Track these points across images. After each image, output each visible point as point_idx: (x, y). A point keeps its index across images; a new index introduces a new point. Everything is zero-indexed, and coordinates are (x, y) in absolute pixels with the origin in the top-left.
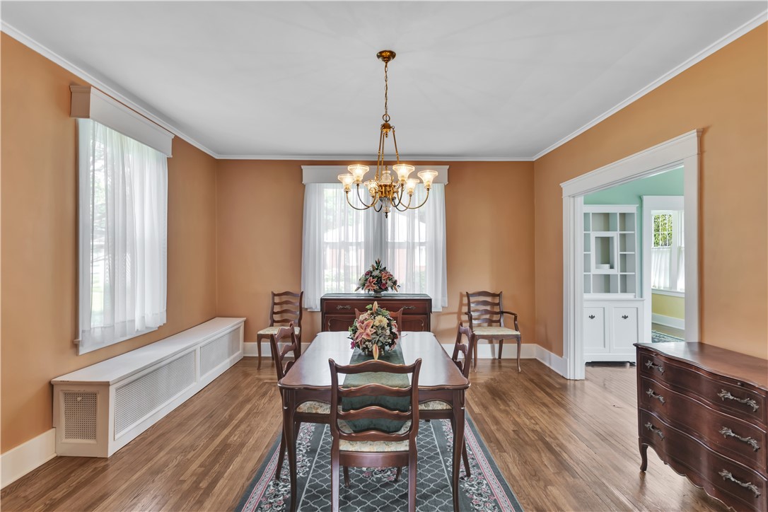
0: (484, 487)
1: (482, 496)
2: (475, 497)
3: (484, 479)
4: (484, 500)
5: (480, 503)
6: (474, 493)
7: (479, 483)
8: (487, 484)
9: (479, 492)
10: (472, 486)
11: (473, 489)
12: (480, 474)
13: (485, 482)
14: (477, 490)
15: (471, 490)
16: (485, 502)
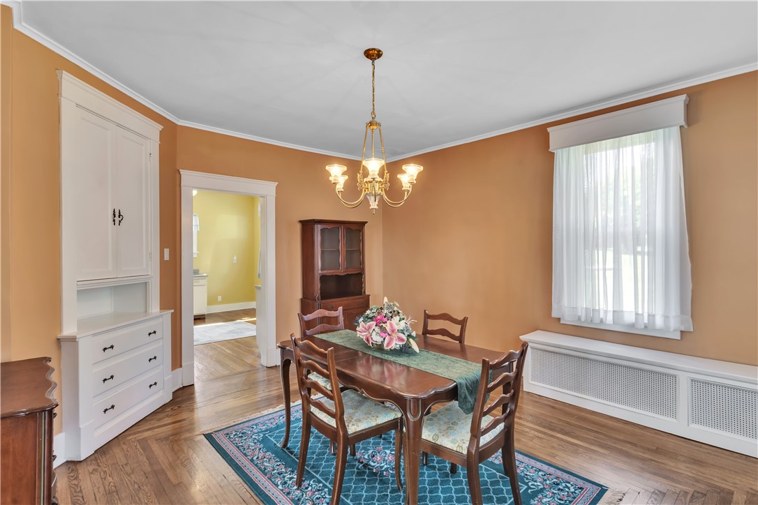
0: (279, 483)
1: (278, 473)
2: (284, 470)
3: (282, 490)
4: (275, 471)
5: (278, 467)
6: (286, 473)
7: (285, 483)
8: (277, 485)
9: (282, 476)
10: (291, 479)
11: (288, 476)
12: (289, 493)
13: (280, 487)
14: (284, 477)
15: (290, 474)
16: (274, 470)
